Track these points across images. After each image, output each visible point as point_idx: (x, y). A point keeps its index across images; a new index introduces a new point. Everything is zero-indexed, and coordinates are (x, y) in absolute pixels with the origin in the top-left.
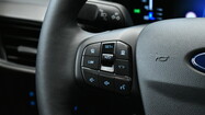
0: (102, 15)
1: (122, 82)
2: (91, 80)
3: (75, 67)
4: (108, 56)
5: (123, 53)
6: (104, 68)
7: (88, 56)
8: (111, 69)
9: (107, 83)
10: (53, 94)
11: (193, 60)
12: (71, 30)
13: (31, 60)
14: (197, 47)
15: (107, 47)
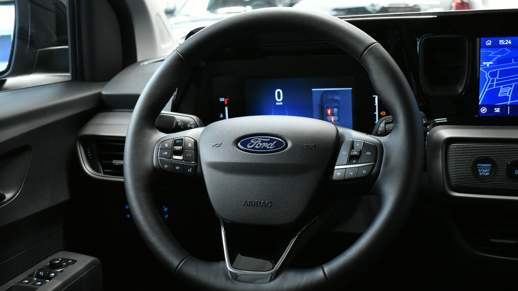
0: (179, 124)
1: (189, 167)
2: (166, 166)
3: (154, 158)
4: (178, 148)
5: (190, 145)
6: (175, 157)
7: (163, 149)
8: (180, 158)
9: (177, 168)
10: (136, 180)
11: (239, 144)
12: (150, 132)
13: (119, 171)
14: (242, 134)
15: (178, 142)
